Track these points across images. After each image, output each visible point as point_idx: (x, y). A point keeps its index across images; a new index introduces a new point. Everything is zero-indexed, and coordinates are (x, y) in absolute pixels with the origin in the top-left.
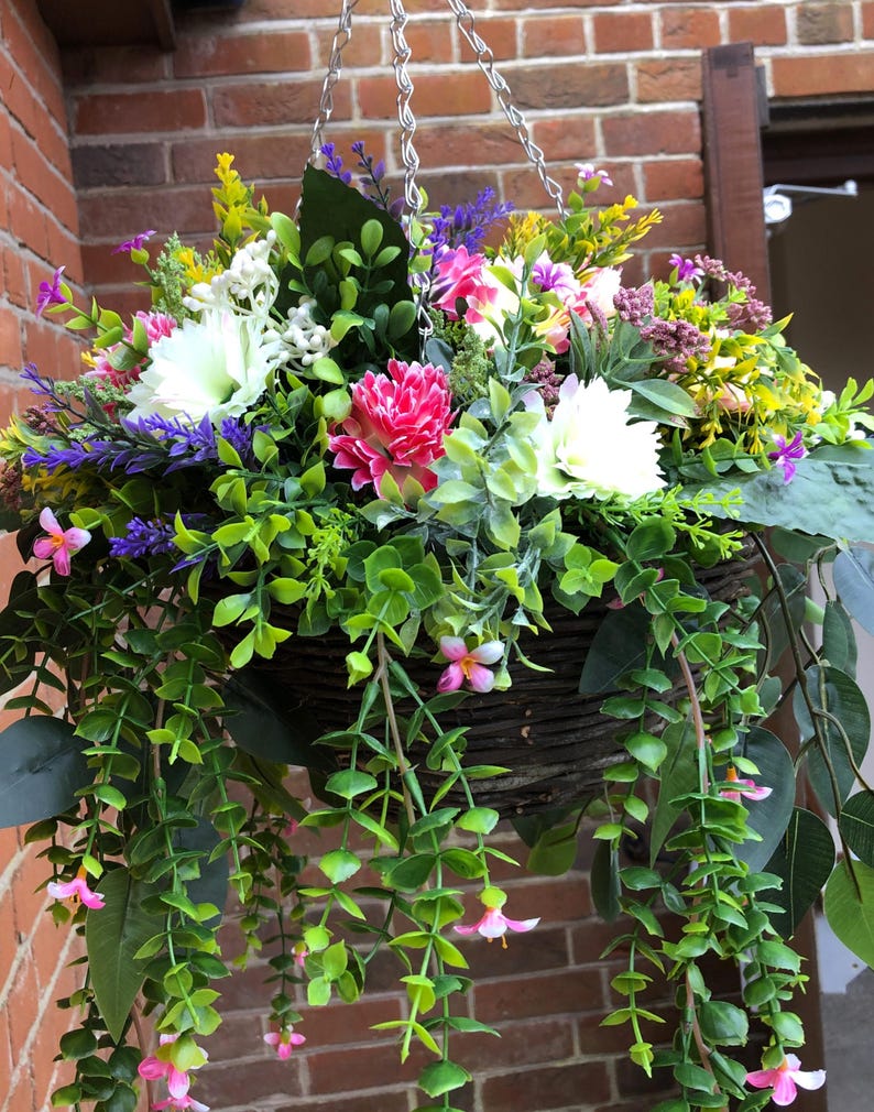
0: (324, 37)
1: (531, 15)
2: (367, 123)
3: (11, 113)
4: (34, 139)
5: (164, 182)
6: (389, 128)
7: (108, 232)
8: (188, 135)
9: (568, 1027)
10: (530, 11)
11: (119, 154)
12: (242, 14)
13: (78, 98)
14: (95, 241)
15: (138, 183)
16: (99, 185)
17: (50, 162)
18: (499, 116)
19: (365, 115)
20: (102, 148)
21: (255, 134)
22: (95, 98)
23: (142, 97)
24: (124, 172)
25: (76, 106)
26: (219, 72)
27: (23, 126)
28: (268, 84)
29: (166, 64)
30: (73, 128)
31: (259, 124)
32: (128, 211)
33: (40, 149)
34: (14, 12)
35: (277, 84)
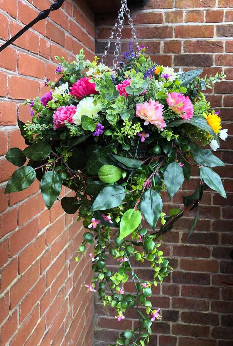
0: (167, 14)
1: (229, 9)
2: (176, 39)
3: (73, 36)
4: (81, 42)
6: (182, 41)
8: (126, 40)
9: (208, 303)
10: (228, 8)
12: (145, 7)
13: (99, 29)
15: (112, 53)
16: (102, 53)
17: (87, 47)
18: (215, 39)
19: (176, 37)
20: (104, 43)
21: (145, 41)
22: (103, 29)
25: (98, 31)
26: (137, 23)
27: (77, 39)
28: (150, 27)
30: (97, 37)
31: (146, 38)
32: (109, 60)
33: (83, 44)
34: (79, 9)
35: (152, 27)
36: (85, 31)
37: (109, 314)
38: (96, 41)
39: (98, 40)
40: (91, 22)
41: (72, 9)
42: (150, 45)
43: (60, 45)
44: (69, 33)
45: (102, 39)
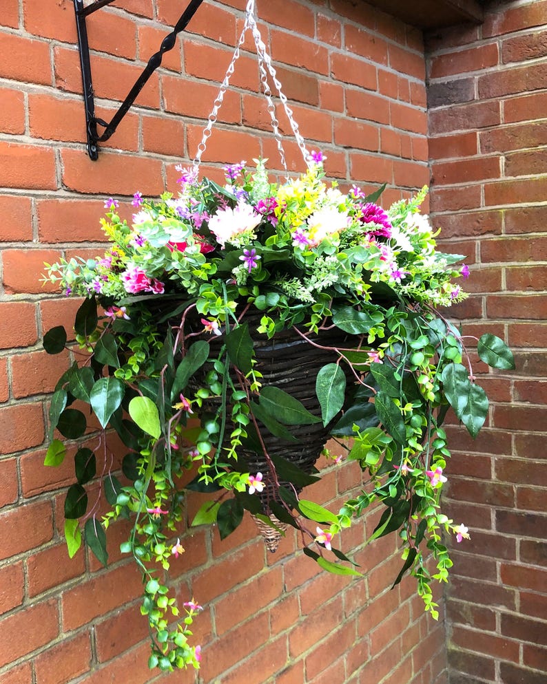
3: (347, 83)
4: (375, 91)
5: (474, 99)
7: (444, 131)
8: (487, 71)
11: (452, 87)
13: (432, 58)
14: (437, 136)
15: (460, 101)
16: (441, 105)
20: (443, 84)
21: (525, 65)
22: (441, 57)
23: (465, 52)
24: (453, 96)
25: (431, 63)
26: (507, 32)
27: (361, 87)
28: (535, 34)
29: (478, 32)
30: (429, 75)
31: (527, 59)
32: (454, 118)
33: (383, 94)
34: (361, 28)
35: (539, 33)
36: (389, 69)
37: (472, 622)
38: (427, 84)
39: (433, 81)
40: (411, 47)
41: (340, 33)
42: (535, 71)
43: (303, 103)
44: (333, 79)
45: (440, 77)
